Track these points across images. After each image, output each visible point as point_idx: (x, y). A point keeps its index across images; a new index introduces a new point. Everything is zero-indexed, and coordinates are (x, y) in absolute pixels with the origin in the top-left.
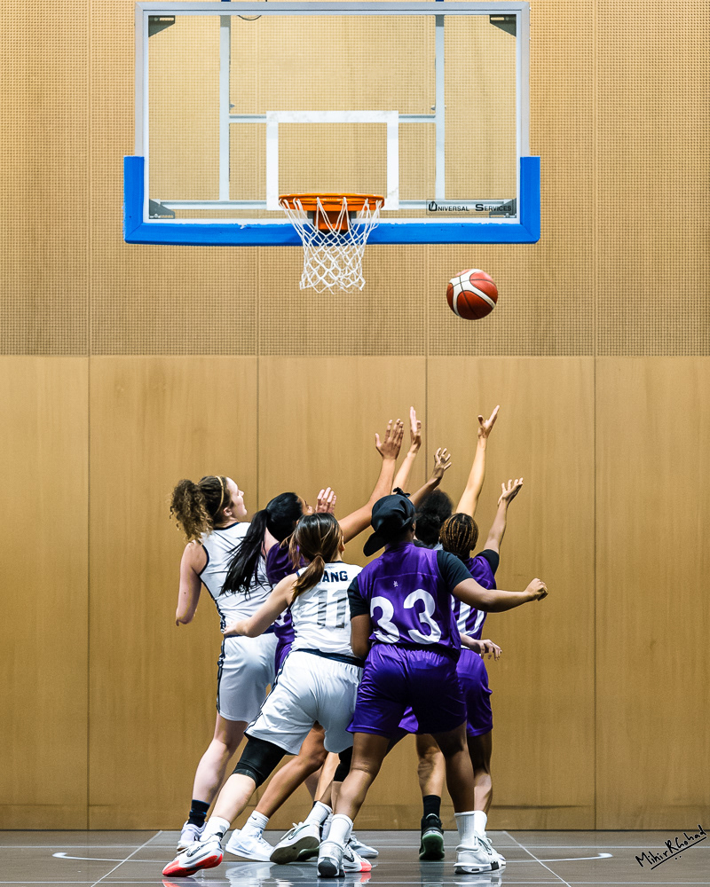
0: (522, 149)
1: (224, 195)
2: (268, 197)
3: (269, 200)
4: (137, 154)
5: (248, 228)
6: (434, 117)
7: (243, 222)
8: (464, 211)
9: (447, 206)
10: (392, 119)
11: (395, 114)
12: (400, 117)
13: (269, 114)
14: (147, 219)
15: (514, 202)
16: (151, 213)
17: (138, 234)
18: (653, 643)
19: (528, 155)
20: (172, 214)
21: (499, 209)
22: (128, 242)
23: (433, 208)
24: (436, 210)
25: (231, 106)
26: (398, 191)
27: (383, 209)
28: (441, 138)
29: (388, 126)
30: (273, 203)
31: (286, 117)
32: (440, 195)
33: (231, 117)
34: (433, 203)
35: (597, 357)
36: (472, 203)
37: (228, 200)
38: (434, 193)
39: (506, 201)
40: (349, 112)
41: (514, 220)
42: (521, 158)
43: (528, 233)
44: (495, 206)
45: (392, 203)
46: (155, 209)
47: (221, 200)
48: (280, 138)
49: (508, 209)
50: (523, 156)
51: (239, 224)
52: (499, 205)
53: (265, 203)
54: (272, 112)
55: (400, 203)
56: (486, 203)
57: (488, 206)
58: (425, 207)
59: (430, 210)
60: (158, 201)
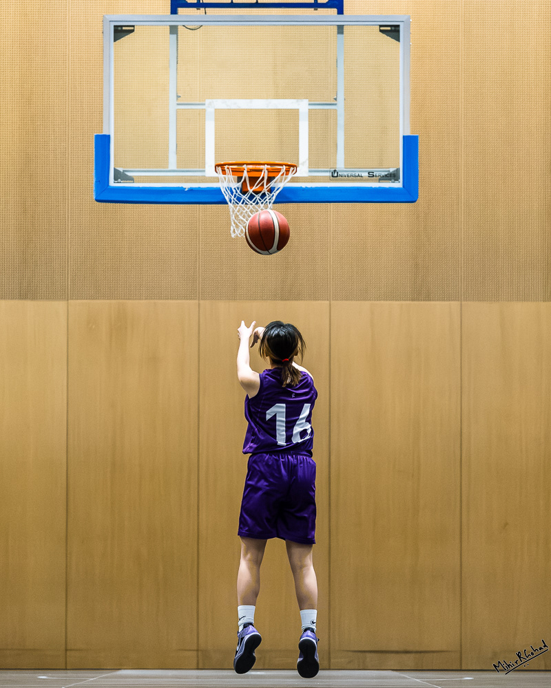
0: (405, 129)
1: (173, 165)
2: (206, 166)
3: (207, 169)
4: (105, 132)
5: (191, 190)
6: (336, 104)
7: (187, 186)
8: (359, 178)
9: (346, 174)
10: (303, 106)
11: (306, 102)
12: (309, 104)
13: (207, 101)
14: (112, 183)
15: (398, 170)
16: (116, 179)
17: (106, 195)
18: (506, 524)
19: (408, 133)
20: (131, 179)
21: (386, 175)
22: (98, 201)
23: (335, 175)
24: (337, 176)
25: (178, 97)
26: (307, 161)
27: (295, 175)
28: (341, 121)
29: (300, 111)
30: (210, 171)
31: (220, 104)
32: (340, 165)
33: (178, 104)
34: (335, 171)
35: (463, 303)
36: (366, 171)
37: (175, 168)
38: (336, 163)
39: (392, 170)
40: (269, 100)
41: (398, 185)
42: (404, 137)
43: (408, 195)
44: (383, 174)
45: (303, 171)
46: (119, 176)
47: (170, 169)
48: (216, 120)
49: (393, 176)
50: (405, 135)
51: (184, 187)
52: (386, 173)
53: (204, 171)
54: (210, 100)
55: (310, 171)
56: (377, 171)
57: (378, 174)
58: (329, 174)
59: (333, 176)
60: (121, 169)
